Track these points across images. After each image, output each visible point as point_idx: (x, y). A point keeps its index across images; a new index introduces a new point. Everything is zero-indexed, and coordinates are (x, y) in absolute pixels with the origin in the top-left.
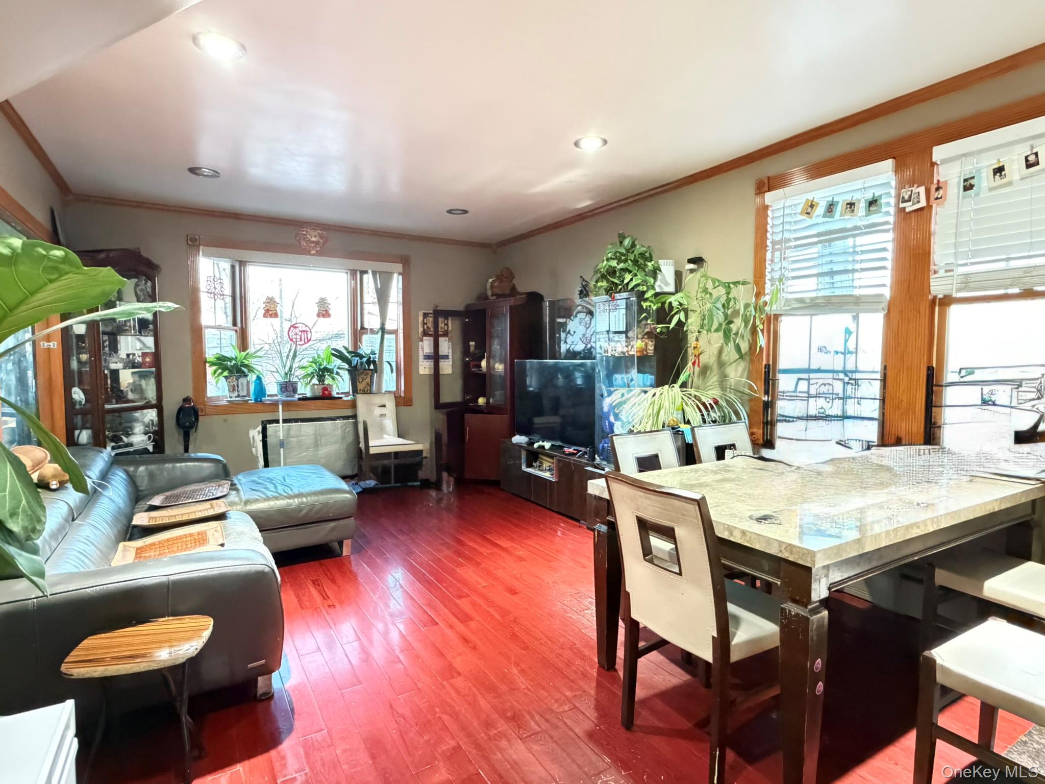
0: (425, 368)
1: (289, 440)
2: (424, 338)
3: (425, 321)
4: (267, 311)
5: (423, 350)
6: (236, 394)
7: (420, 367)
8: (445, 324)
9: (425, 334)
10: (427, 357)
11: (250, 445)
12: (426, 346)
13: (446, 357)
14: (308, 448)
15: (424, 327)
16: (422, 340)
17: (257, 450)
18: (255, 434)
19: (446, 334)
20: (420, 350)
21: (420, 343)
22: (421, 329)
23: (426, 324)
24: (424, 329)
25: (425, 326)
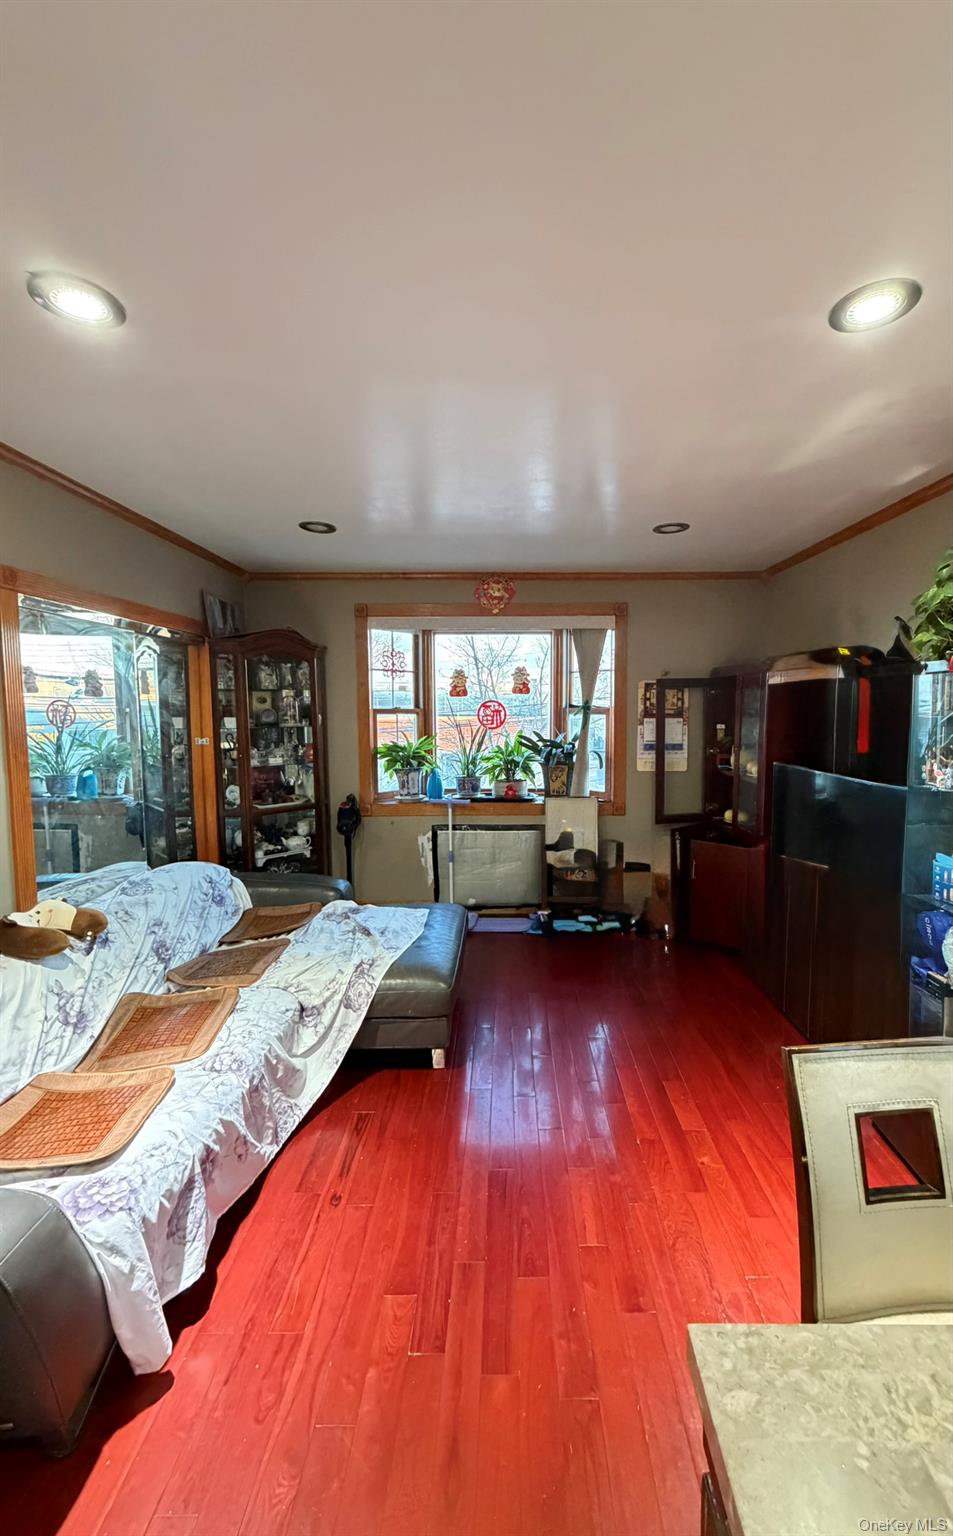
0: (645, 762)
1: (462, 851)
2: (646, 720)
3: (648, 696)
4: (455, 687)
5: (643, 737)
6: (405, 791)
7: (638, 761)
8: (678, 699)
9: (647, 714)
10: (648, 747)
11: (418, 854)
12: (648, 731)
13: (679, 747)
14: (484, 864)
15: (645, 704)
16: (642, 723)
17: (426, 861)
18: (425, 841)
19: (679, 714)
20: (639, 737)
21: (640, 727)
22: (641, 707)
23: (649, 699)
24: (646, 708)
25: (648, 703)
